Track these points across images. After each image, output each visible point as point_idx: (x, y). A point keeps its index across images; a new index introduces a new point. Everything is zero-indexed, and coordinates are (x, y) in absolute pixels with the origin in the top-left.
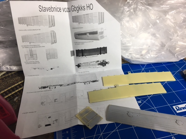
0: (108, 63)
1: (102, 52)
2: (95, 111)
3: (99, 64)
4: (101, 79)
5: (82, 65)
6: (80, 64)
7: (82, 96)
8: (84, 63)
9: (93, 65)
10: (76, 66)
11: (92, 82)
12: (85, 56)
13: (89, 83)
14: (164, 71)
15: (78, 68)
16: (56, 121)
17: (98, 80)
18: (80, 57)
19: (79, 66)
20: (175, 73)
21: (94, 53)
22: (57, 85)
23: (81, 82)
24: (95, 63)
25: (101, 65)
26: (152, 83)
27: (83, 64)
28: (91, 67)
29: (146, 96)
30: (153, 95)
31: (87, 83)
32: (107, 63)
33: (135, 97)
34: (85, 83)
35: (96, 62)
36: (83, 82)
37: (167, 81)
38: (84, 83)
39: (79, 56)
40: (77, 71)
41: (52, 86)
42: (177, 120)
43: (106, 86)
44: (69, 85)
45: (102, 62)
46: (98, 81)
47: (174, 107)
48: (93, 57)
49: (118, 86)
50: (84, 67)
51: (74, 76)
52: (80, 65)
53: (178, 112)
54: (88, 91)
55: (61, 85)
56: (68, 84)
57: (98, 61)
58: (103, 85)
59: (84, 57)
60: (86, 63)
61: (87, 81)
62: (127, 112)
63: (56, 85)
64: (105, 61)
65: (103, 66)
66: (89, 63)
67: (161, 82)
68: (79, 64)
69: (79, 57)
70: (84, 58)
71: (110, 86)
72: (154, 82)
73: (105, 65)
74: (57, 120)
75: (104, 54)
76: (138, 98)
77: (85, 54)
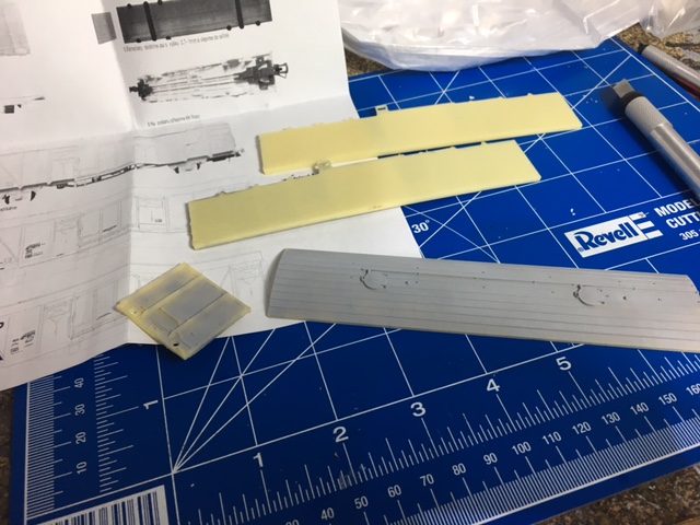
0: (284, 69)
1: (245, 13)
2: (216, 280)
3: (241, 78)
4: (253, 143)
5: (160, 83)
6: (150, 79)
7: (160, 221)
8: (166, 75)
9: (211, 82)
10: (132, 89)
11: (209, 159)
12: (168, 38)
13: (199, 166)
14: (534, 93)
15: (144, 99)
16: (26, 339)
17: (237, 149)
18: (143, 44)
19: (143, 90)
20: (580, 96)
21: (209, 21)
22: (45, 184)
23: (157, 166)
24: (219, 71)
25: (250, 82)
26: (479, 143)
27: (165, 80)
28: (202, 91)
29: (452, 199)
30: (484, 193)
31: (189, 165)
32: (278, 70)
33: (403, 207)
34: (177, 167)
35: (225, 68)
36: (169, 165)
37: (545, 130)
38: (171, 170)
39: (139, 41)
40: (138, 115)
41: (16, 189)
42: (579, 287)
43: (275, 174)
44: (99, 179)
45: (253, 64)
46: (238, 155)
47: (571, 236)
48: (204, 39)
49: (330, 167)
50: (170, 95)
51: (129, 140)
52: (151, 84)
53: (585, 254)
54: (188, 199)
55: (61, 185)
56: (96, 177)
57: (234, 63)
58: (262, 171)
59: (164, 41)
60: (177, 76)
61: (189, 160)
62: (363, 274)
63: (37, 186)
64: (268, 62)
65: (263, 86)
66: (192, 73)
67: (519, 140)
68: (142, 81)
69: (136, 44)
70: (162, 46)
71: (292, 172)
72: (488, 142)
73: (272, 82)
74: (33, 333)
75: (258, 23)
76: (413, 213)
77: (166, 27)
